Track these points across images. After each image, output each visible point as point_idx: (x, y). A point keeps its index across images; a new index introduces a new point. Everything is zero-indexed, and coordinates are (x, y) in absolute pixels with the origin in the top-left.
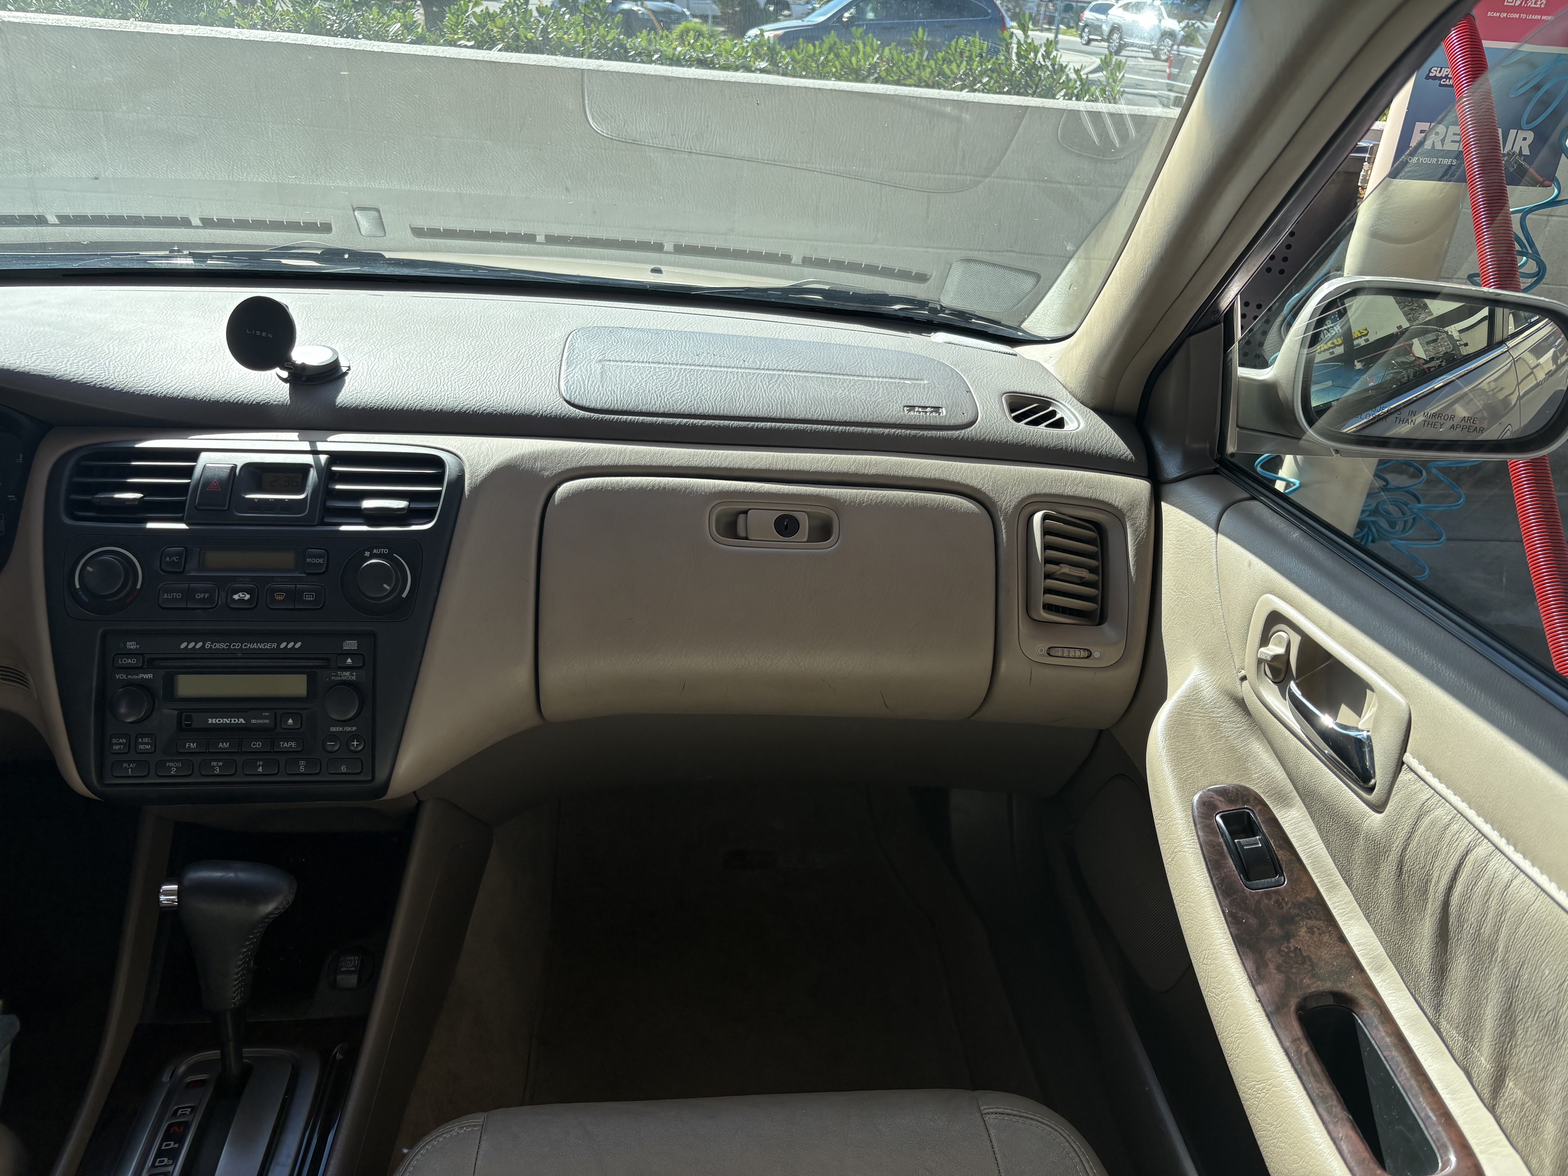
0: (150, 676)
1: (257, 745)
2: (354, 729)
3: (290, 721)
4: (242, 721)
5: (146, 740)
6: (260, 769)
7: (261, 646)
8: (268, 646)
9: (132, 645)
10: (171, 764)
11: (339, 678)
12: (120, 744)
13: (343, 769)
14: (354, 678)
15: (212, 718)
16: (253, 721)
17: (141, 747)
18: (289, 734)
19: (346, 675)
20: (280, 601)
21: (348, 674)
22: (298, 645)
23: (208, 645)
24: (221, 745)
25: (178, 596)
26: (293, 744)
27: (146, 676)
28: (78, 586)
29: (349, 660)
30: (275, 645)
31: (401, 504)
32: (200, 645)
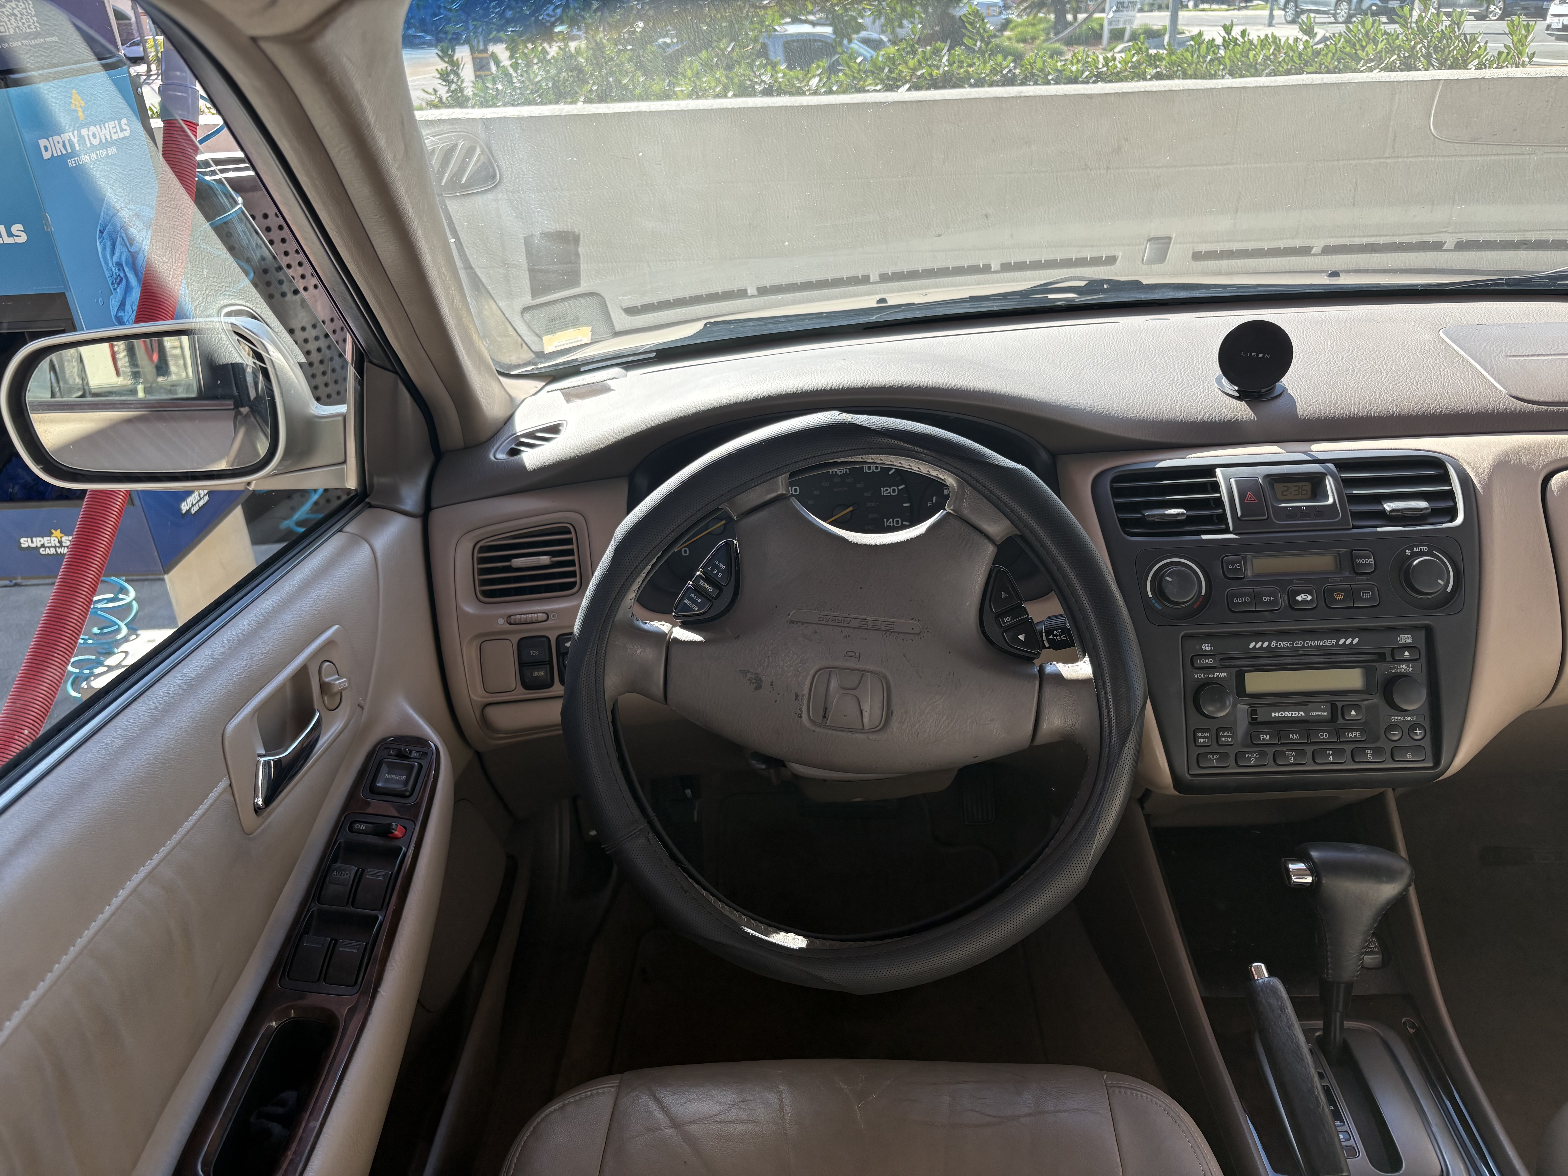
0: (1225, 674)
1: (1324, 736)
2: (1414, 718)
3: (1353, 712)
4: (1302, 713)
5: (1227, 733)
6: (1331, 758)
7: (1321, 643)
8: (1328, 643)
9: (1207, 647)
10: (1249, 755)
11: (1396, 671)
12: (1205, 737)
13: (1409, 756)
14: (1411, 670)
15: (1275, 712)
16: (1313, 714)
17: (1223, 739)
18: (1353, 726)
19: (1403, 668)
20: (1339, 601)
21: (1404, 666)
22: (1356, 641)
23: (1273, 644)
24: (1291, 736)
25: (1248, 599)
26: (1357, 734)
27: (1221, 675)
28: (1150, 596)
29: (1407, 653)
30: (1334, 642)
31: (1423, 504)
32: (1266, 644)
